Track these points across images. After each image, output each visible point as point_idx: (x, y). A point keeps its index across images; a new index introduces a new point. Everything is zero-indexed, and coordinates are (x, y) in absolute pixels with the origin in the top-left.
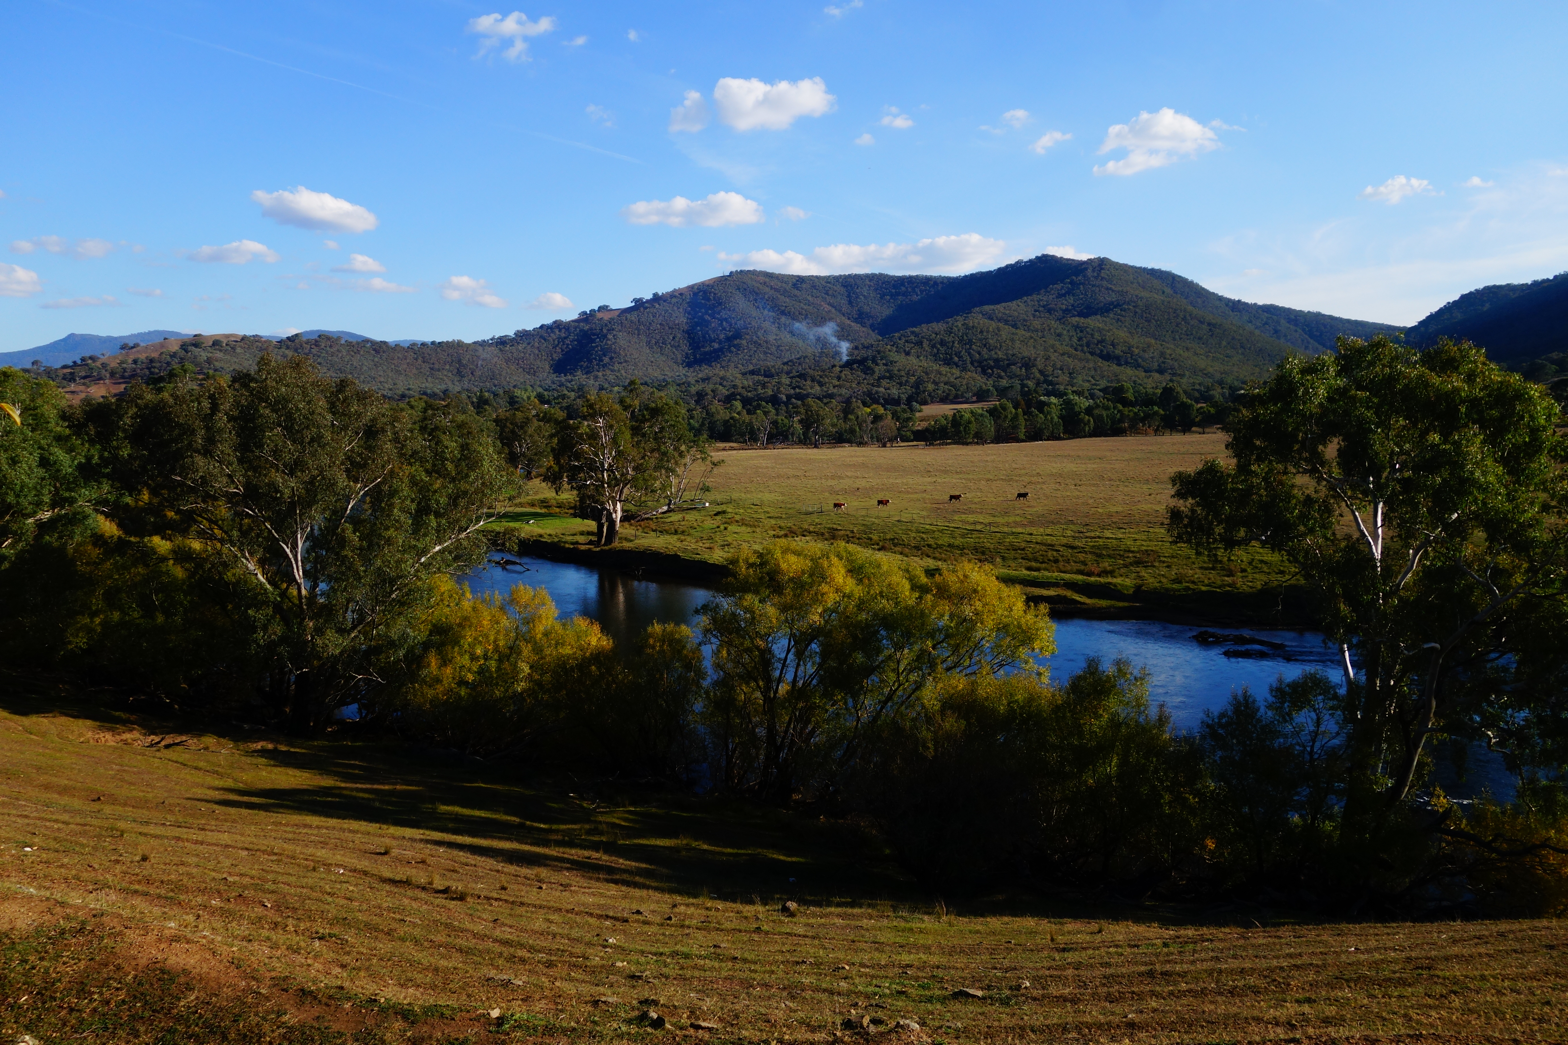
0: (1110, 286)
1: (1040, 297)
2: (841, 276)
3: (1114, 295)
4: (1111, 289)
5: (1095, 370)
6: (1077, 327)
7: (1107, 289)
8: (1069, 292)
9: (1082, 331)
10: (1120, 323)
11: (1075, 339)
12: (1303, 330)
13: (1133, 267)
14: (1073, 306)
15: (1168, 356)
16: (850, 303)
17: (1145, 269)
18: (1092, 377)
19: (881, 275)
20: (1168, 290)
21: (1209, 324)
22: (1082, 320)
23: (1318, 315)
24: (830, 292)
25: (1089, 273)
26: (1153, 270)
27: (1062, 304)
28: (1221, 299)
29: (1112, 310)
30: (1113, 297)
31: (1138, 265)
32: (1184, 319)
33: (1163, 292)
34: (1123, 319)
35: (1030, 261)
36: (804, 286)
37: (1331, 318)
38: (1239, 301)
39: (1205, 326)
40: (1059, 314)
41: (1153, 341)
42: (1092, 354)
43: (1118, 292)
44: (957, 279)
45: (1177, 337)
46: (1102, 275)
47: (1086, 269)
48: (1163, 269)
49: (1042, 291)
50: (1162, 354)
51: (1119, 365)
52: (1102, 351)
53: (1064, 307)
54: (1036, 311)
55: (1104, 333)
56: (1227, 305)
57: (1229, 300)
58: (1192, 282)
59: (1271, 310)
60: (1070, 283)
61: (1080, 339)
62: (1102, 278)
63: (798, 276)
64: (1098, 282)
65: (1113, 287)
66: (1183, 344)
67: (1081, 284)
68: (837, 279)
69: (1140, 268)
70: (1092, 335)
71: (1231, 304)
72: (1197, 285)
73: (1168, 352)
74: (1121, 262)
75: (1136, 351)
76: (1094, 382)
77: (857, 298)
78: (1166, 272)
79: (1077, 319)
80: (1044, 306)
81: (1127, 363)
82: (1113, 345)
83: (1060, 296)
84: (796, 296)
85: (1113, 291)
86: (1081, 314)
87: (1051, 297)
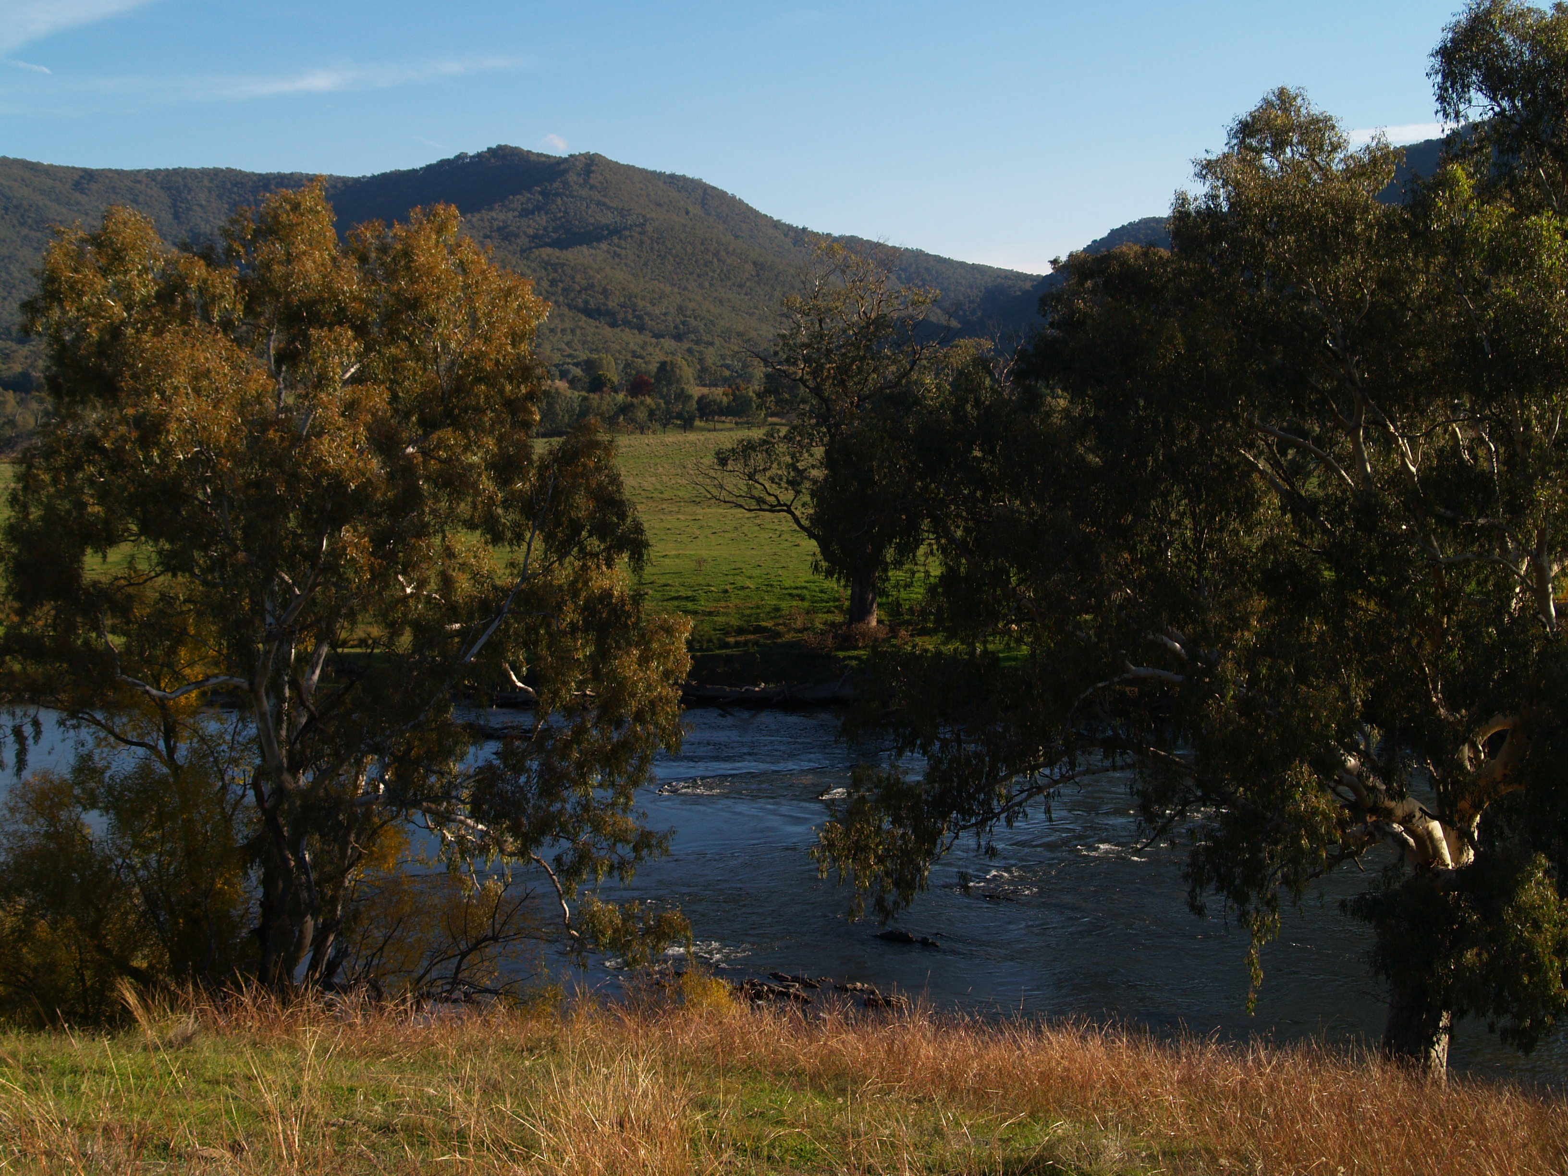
0: (603, 199)
1: (494, 214)
2: (159, 171)
3: (610, 215)
4: (604, 204)
5: (573, 331)
6: (546, 265)
7: (599, 203)
8: (538, 208)
9: (556, 271)
10: (617, 260)
11: (545, 284)
12: (899, 278)
13: (643, 171)
14: (545, 229)
15: (689, 313)
16: (176, 216)
17: (660, 175)
18: (567, 344)
19: (230, 171)
20: (696, 210)
21: (755, 264)
22: (557, 252)
23: (919, 255)
24: (141, 199)
25: (572, 178)
26: (672, 176)
27: (529, 227)
28: (777, 225)
29: (606, 238)
30: (608, 218)
31: (651, 168)
32: (716, 254)
33: (687, 213)
34: (623, 252)
35: (479, 155)
36: (94, 186)
37: (938, 259)
38: (804, 229)
39: (749, 267)
40: (523, 241)
41: (668, 289)
42: (570, 306)
43: (616, 209)
44: (357, 181)
45: (707, 284)
46: (592, 181)
47: (566, 171)
48: (690, 175)
49: (497, 206)
50: (681, 309)
51: (613, 325)
52: (586, 302)
53: (531, 232)
54: (486, 237)
55: (591, 273)
56: (786, 235)
57: (790, 228)
58: (733, 197)
59: (852, 243)
60: (541, 193)
61: (553, 283)
62: (592, 187)
63: (84, 170)
64: (584, 192)
65: (607, 200)
66: (715, 294)
67: (557, 195)
68: (153, 175)
69: (654, 173)
70: (573, 278)
71: (792, 234)
72: (741, 202)
73: (692, 305)
74: (623, 161)
75: (641, 304)
76: (569, 351)
77: (188, 209)
78: (692, 181)
79: (549, 250)
80: (499, 229)
81: (626, 323)
82: (605, 292)
83: (525, 213)
84: (78, 203)
85: (609, 208)
86: (559, 244)
87: (510, 215)
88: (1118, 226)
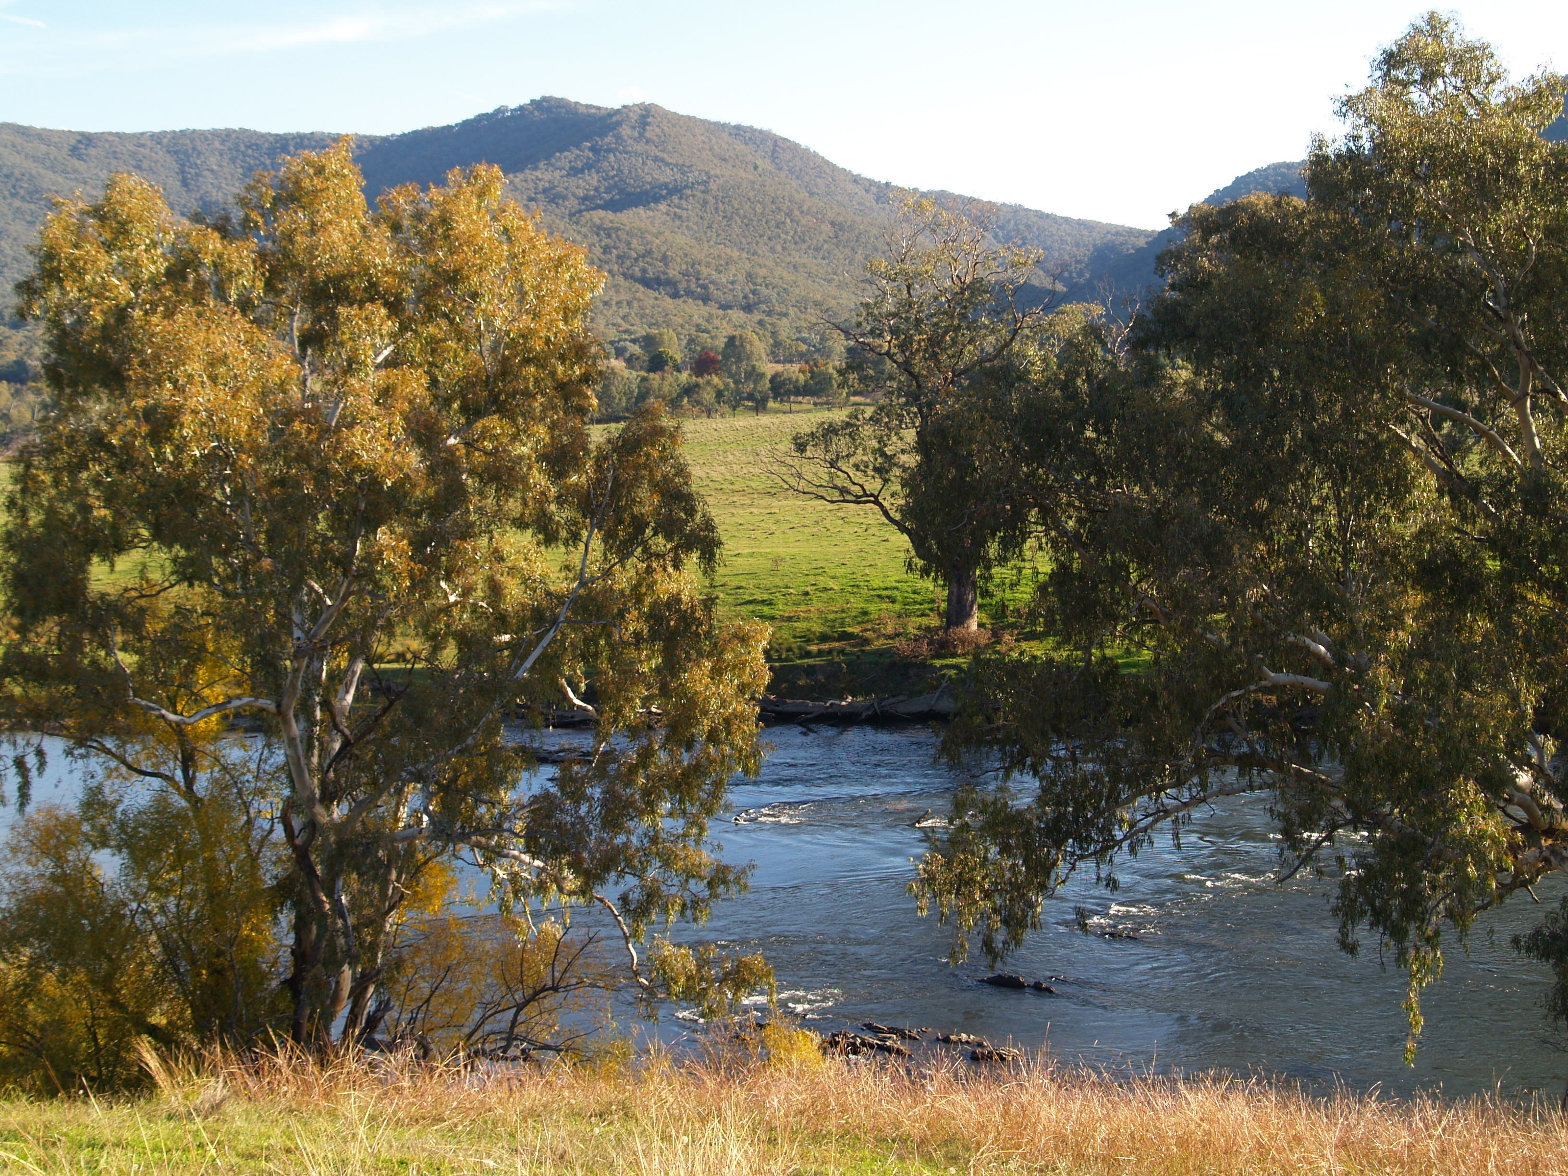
0: (661, 154)
1: (538, 174)
2: (164, 133)
3: (669, 172)
4: (662, 160)
5: (629, 304)
6: (598, 229)
7: (656, 159)
8: (589, 166)
9: (609, 236)
10: (678, 223)
11: (598, 251)
12: (996, 236)
13: (704, 122)
14: (596, 189)
15: (759, 281)
16: (185, 183)
17: (724, 126)
18: (624, 318)
19: (243, 131)
20: (765, 164)
21: (833, 224)
22: (610, 215)
23: (1017, 210)
24: (145, 164)
25: (626, 131)
26: (738, 128)
27: (578, 187)
28: (856, 180)
29: (665, 198)
30: (667, 176)
32: (789, 214)
33: (756, 168)
34: (685, 214)
35: (521, 108)
36: (93, 151)
37: (1042, 216)
38: (887, 184)
39: (826, 228)
40: (572, 204)
41: (735, 254)
42: (624, 275)
43: (676, 165)
44: (385, 140)
46: (648, 135)
47: (619, 124)
48: (758, 126)
49: (541, 165)
50: (750, 277)
51: (675, 296)
52: (644, 271)
53: (581, 193)
54: (531, 199)
55: (649, 238)
56: (867, 191)
57: (871, 183)
58: (807, 150)
59: (941, 199)
60: (592, 149)
61: (606, 250)
62: (648, 141)
63: (82, 134)
64: (639, 147)
65: (665, 156)
66: (788, 259)
67: (609, 150)
68: (157, 138)
69: (717, 124)
70: (629, 244)
71: (874, 189)
72: (816, 155)
73: (763, 272)
74: (682, 112)
75: (705, 271)
76: (625, 326)
77: (197, 175)
78: (761, 132)
79: (601, 213)
80: (545, 191)
81: (689, 293)
82: (664, 259)
83: (574, 172)
84: (75, 171)
85: (667, 164)
86: (613, 206)
87: (557, 174)
88: (1244, 173)
